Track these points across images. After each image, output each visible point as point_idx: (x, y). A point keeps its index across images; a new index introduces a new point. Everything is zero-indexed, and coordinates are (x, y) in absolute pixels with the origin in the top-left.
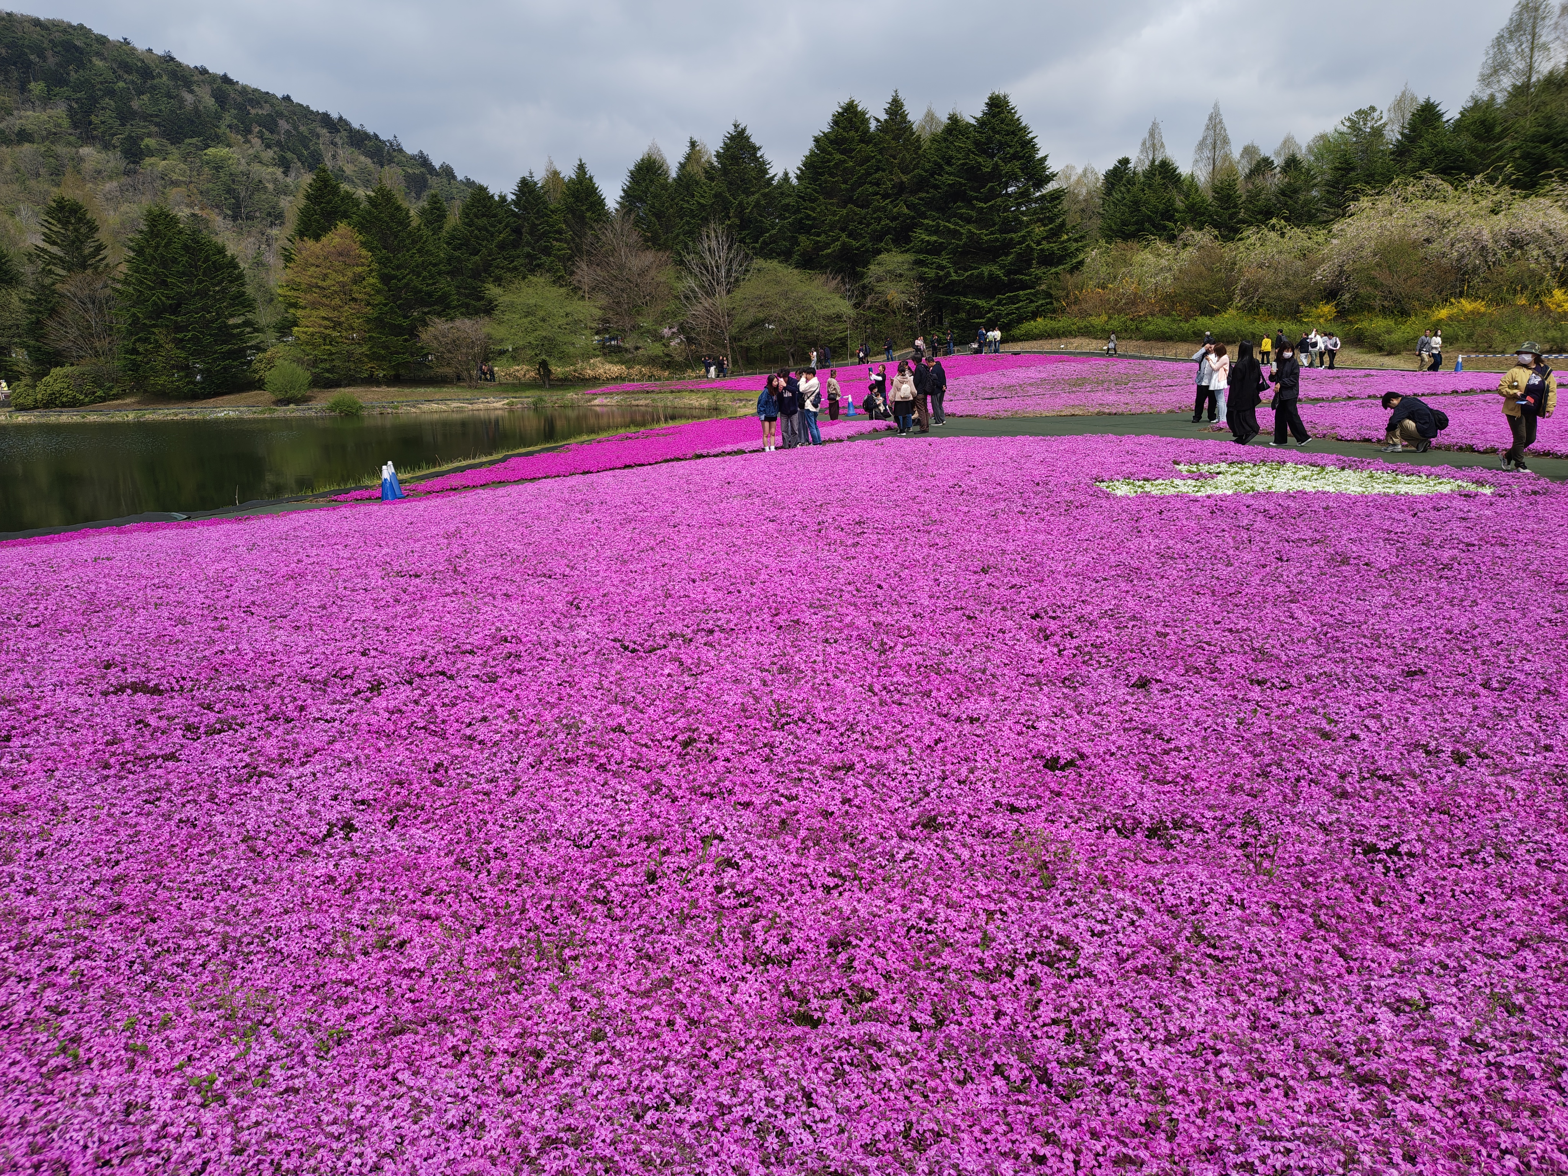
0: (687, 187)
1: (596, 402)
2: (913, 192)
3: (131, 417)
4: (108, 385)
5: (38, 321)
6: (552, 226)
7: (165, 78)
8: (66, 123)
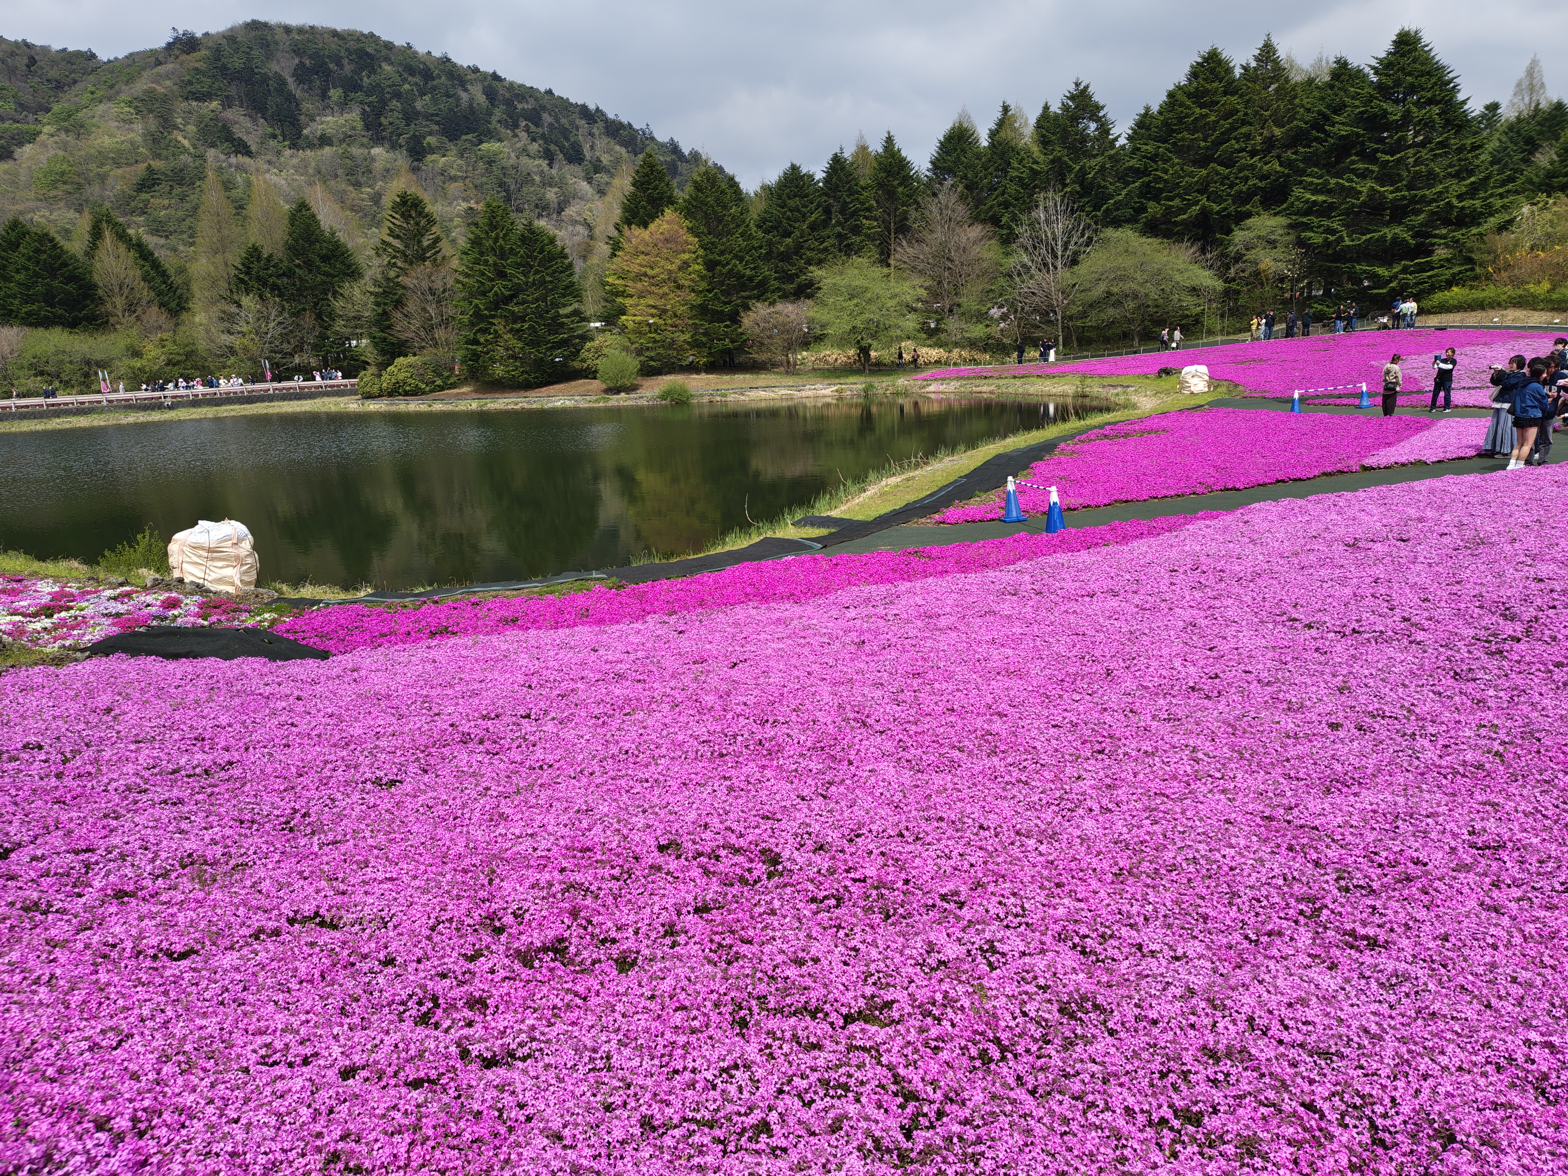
0: (1002, 155)
1: (931, 388)
2: (1287, 147)
3: (474, 405)
4: (446, 374)
5: (385, 313)
6: (863, 204)
7: (443, 78)
8: (359, 125)
